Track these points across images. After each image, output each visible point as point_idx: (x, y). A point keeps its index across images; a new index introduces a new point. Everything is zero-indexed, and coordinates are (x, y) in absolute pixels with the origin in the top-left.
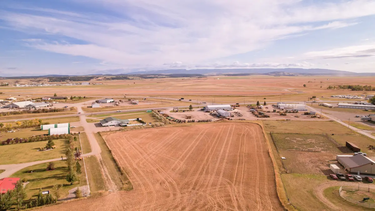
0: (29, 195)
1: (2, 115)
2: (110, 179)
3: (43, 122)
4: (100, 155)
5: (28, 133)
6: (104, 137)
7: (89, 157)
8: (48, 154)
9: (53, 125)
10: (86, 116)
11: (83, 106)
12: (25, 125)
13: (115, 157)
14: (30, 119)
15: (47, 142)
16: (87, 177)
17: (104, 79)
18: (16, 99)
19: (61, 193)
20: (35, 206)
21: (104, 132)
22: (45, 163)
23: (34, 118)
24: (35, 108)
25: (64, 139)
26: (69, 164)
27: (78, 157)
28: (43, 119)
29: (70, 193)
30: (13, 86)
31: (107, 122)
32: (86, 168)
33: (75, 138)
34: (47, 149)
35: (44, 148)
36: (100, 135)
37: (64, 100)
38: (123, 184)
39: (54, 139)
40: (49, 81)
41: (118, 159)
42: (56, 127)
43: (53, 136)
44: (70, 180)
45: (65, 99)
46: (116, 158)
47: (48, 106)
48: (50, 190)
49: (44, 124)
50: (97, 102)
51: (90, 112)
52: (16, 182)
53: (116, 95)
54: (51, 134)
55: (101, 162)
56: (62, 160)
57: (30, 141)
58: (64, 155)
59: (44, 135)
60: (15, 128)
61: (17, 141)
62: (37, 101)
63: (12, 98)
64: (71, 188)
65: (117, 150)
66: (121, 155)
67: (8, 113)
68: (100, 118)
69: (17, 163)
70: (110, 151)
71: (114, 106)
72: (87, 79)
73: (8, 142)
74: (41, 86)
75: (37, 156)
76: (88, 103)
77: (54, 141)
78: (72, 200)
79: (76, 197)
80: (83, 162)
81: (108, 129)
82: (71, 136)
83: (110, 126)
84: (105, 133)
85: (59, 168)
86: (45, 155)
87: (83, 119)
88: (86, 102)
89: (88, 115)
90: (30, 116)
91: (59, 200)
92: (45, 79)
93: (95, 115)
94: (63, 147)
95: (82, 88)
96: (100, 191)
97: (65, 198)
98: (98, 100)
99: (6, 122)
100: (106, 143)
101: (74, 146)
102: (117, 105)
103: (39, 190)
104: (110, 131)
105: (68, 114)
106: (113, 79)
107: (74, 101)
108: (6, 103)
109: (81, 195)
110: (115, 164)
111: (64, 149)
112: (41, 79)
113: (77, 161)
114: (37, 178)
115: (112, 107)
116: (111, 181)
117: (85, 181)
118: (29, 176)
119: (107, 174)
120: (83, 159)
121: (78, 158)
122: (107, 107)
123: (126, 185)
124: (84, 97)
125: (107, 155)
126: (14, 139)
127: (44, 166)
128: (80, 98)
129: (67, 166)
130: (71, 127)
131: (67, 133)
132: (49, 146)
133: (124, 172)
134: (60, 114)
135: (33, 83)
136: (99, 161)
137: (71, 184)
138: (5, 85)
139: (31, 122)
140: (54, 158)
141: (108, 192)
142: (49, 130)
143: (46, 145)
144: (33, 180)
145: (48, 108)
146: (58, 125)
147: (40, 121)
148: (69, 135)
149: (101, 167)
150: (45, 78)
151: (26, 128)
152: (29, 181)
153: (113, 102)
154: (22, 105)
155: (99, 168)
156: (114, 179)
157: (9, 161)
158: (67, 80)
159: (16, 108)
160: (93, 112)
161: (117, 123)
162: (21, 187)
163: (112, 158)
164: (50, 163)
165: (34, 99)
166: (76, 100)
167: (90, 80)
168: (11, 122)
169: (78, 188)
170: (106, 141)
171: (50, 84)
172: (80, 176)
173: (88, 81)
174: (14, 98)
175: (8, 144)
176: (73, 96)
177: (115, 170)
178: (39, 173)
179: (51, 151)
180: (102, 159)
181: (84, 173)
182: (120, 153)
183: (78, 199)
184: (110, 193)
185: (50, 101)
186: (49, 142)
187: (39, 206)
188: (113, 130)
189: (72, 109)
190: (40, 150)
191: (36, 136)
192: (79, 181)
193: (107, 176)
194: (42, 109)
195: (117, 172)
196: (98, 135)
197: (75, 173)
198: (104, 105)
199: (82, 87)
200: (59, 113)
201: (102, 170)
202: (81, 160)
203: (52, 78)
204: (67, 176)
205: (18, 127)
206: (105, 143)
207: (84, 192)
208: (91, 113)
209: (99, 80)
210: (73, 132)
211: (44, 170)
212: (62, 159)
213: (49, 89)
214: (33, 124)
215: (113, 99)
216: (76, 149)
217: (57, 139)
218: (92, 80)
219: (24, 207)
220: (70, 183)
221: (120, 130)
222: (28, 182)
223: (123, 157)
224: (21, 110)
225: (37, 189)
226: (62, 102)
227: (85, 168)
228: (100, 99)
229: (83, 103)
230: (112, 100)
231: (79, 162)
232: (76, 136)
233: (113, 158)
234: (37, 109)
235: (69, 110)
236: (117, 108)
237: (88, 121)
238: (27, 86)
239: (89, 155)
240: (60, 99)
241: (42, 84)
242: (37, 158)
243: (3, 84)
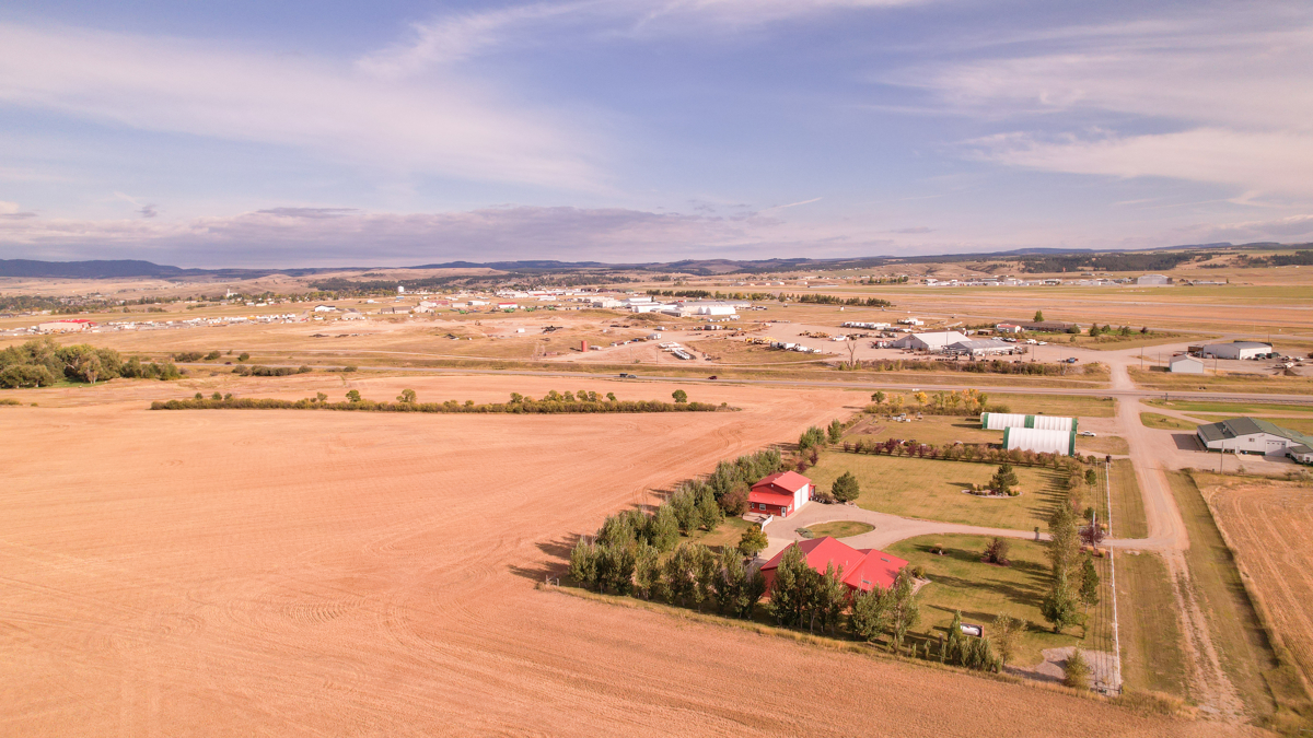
0: (925, 623)
1: (883, 367)
2: (1216, 663)
3: (989, 402)
4: (1181, 559)
5: (943, 431)
6: (1208, 494)
7: (1133, 555)
8: (994, 510)
9: (1021, 418)
10: (1141, 401)
11: (1136, 363)
12: (939, 406)
13: (1248, 582)
14: (954, 388)
15: (995, 469)
16: (1115, 625)
17: (1235, 264)
18: (922, 323)
19: (1018, 650)
20: (938, 660)
21: (1212, 472)
22: (981, 536)
23: (965, 388)
24: (971, 354)
25: (1051, 472)
26: (1056, 559)
27: (1091, 542)
28: (993, 395)
29: (1046, 657)
30: (920, 285)
31: (1230, 435)
32: (1117, 591)
33: (1089, 474)
34: (993, 493)
35: (985, 488)
36: (1193, 482)
37: (1066, 337)
38: (1275, 704)
39: (1018, 463)
40: (1023, 271)
41: (1266, 594)
42: (1029, 424)
43: (1015, 453)
44: (1053, 615)
45: (1068, 331)
46: (1253, 587)
47: (1011, 353)
48: (985, 626)
49: (993, 412)
50: (1195, 352)
51: (1161, 388)
52: (897, 570)
53: (1289, 330)
54: (1011, 447)
55: (1181, 583)
56: (1036, 541)
57: (946, 458)
58: (1044, 525)
59: (990, 445)
60: (912, 411)
61: (913, 450)
62: (980, 333)
63: (912, 320)
64: (1053, 644)
65: (1261, 559)
66: (1283, 584)
67: (897, 363)
68: (1199, 417)
69: (904, 516)
70: (1229, 555)
71: (1270, 374)
72: (1162, 261)
73: (889, 448)
74: (998, 284)
75: (960, 507)
76: (1157, 352)
77: (1017, 471)
78: (1050, 685)
79: (1066, 683)
80: (1109, 565)
81: (1230, 464)
82: (1080, 464)
83: (1243, 452)
84: (1216, 478)
85: (1020, 565)
86: (985, 509)
87: (1130, 410)
88: (1147, 351)
89: (1148, 398)
90: (954, 378)
91: (1009, 670)
92: (1011, 263)
93: (1180, 403)
94: (1044, 497)
95: (1138, 297)
96: (1161, 695)
97: (1029, 669)
98: (1200, 344)
99: (891, 390)
100: (1216, 518)
101: (1082, 503)
102: (1287, 372)
103: (951, 616)
104: (1240, 472)
105: (1076, 385)
106: (1281, 261)
107: (1103, 341)
108: (896, 335)
109: (1088, 680)
110: (1245, 611)
111: (1048, 505)
112: (998, 263)
113: (1085, 558)
114: (954, 576)
115: (1262, 378)
116: (1219, 673)
117: (1108, 637)
118: (932, 563)
119: (1205, 638)
120: (1109, 554)
121: (1090, 547)
122: (1236, 376)
123: (1292, 714)
124: (1143, 331)
125: (1210, 564)
126: (905, 444)
127: (978, 544)
128: (1125, 332)
129: (1051, 566)
130: (1079, 432)
131: (1064, 451)
132: (999, 486)
133: (1288, 656)
134: (1047, 384)
135: (975, 274)
136: (1174, 580)
137: (1055, 629)
138: (900, 281)
139: (955, 399)
140: (1010, 528)
141: (1196, 709)
142: (1006, 432)
143: (991, 479)
144: (942, 580)
145: (1011, 360)
146: (1038, 419)
147: (981, 399)
148: (1070, 460)
149: (1182, 605)
150: (1012, 260)
151: (939, 414)
152: (930, 577)
153: (1269, 356)
154: (936, 341)
155: (1172, 606)
156: (1233, 670)
157: (887, 503)
158: (1086, 265)
159: (920, 350)
160: (1171, 388)
161: (1278, 447)
162: (907, 588)
163: (1236, 584)
164: (996, 540)
165: (970, 325)
166: (1110, 340)
167: (1173, 267)
168: (903, 391)
169: (1077, 653)
170: (1213, 510)
171: (1025, 279)
172: (1090, 611)
173: (1166, 269)
174: (919, 320)
175: (889, 454)
176: (1100, 325)
177: (1244, 635)
178: (959, 561)
179: (1004, 503)
180: (1187, 575)
181: (1109, 606)
182: (1276, 573)
183: (1073, 690)
184: (1206, 716)
185: (1019, 337)
186: (1001, 471)
187: (947, 662)
188: (1256, 470)
189: (1092, 371)
190: (970, 492)
191: (965, 445)
192: (1085, 629)
193: (1201, 647)
194: (991, 360)
195: (1248, 646)
196: (1183, 478)
197: (1074, 595)
198: (1224, 367)
199: (1136, 292)
200: (1043, 378)
201: (1184, 617)
202: (1100, 556)
203: (1034, 258)
204: (1047, 600)
205: (919, 409)
206: (1211, 516)
207: (1099, 676)
208: (1163, 393)
209: (1215, 266)
210: (1085, 453)
211: (976, 559)
212: (1037, 536)
213: (1018, 296)
214: (961, 405)
215: (1269, 344)
216: (1088, 514)
217: (1029, 465)
218: (1182, 269)
219: (909, 650)
220: (1051, 626)
221: (1288, 477)
222: (928, 582)
223: (1288, 594)
224: (933, 358)
225: (948, 610)
226: (1059, 342)
227: (1115, 588)
228: (1210, 342)
229: (1137, 351)
230: (1267, 350)
231: (1095, 562)
232: (1096, 470)
233: (1242, 585)
234: (978, 359)
235: (1081, 371)
236: (1284, 386)
237: (1147, 420)
238: (956, 283)
239: (1137, 545)
240: (1052, 330)
241: (1001, 279)
242: (961, 515)
243: (894, 278)
